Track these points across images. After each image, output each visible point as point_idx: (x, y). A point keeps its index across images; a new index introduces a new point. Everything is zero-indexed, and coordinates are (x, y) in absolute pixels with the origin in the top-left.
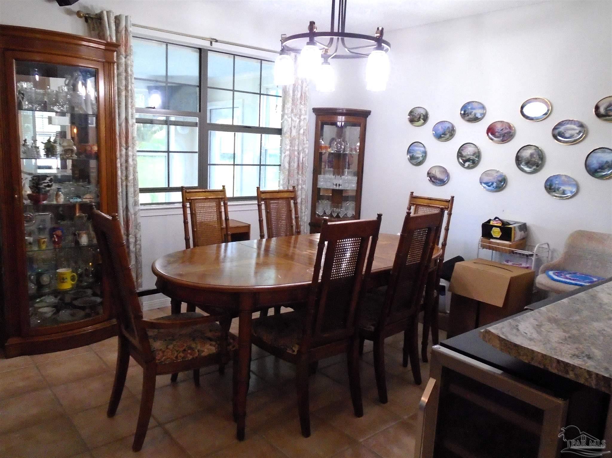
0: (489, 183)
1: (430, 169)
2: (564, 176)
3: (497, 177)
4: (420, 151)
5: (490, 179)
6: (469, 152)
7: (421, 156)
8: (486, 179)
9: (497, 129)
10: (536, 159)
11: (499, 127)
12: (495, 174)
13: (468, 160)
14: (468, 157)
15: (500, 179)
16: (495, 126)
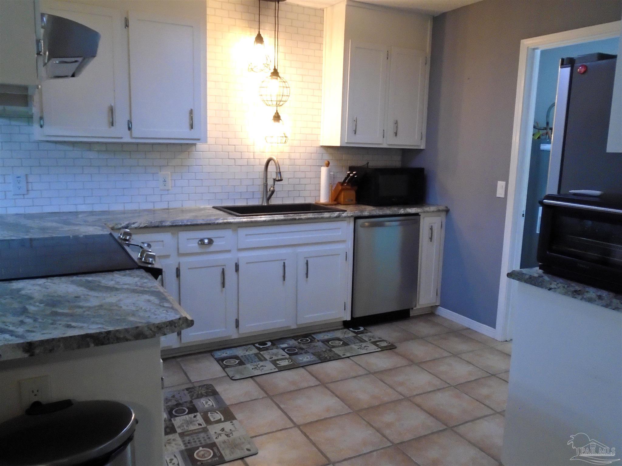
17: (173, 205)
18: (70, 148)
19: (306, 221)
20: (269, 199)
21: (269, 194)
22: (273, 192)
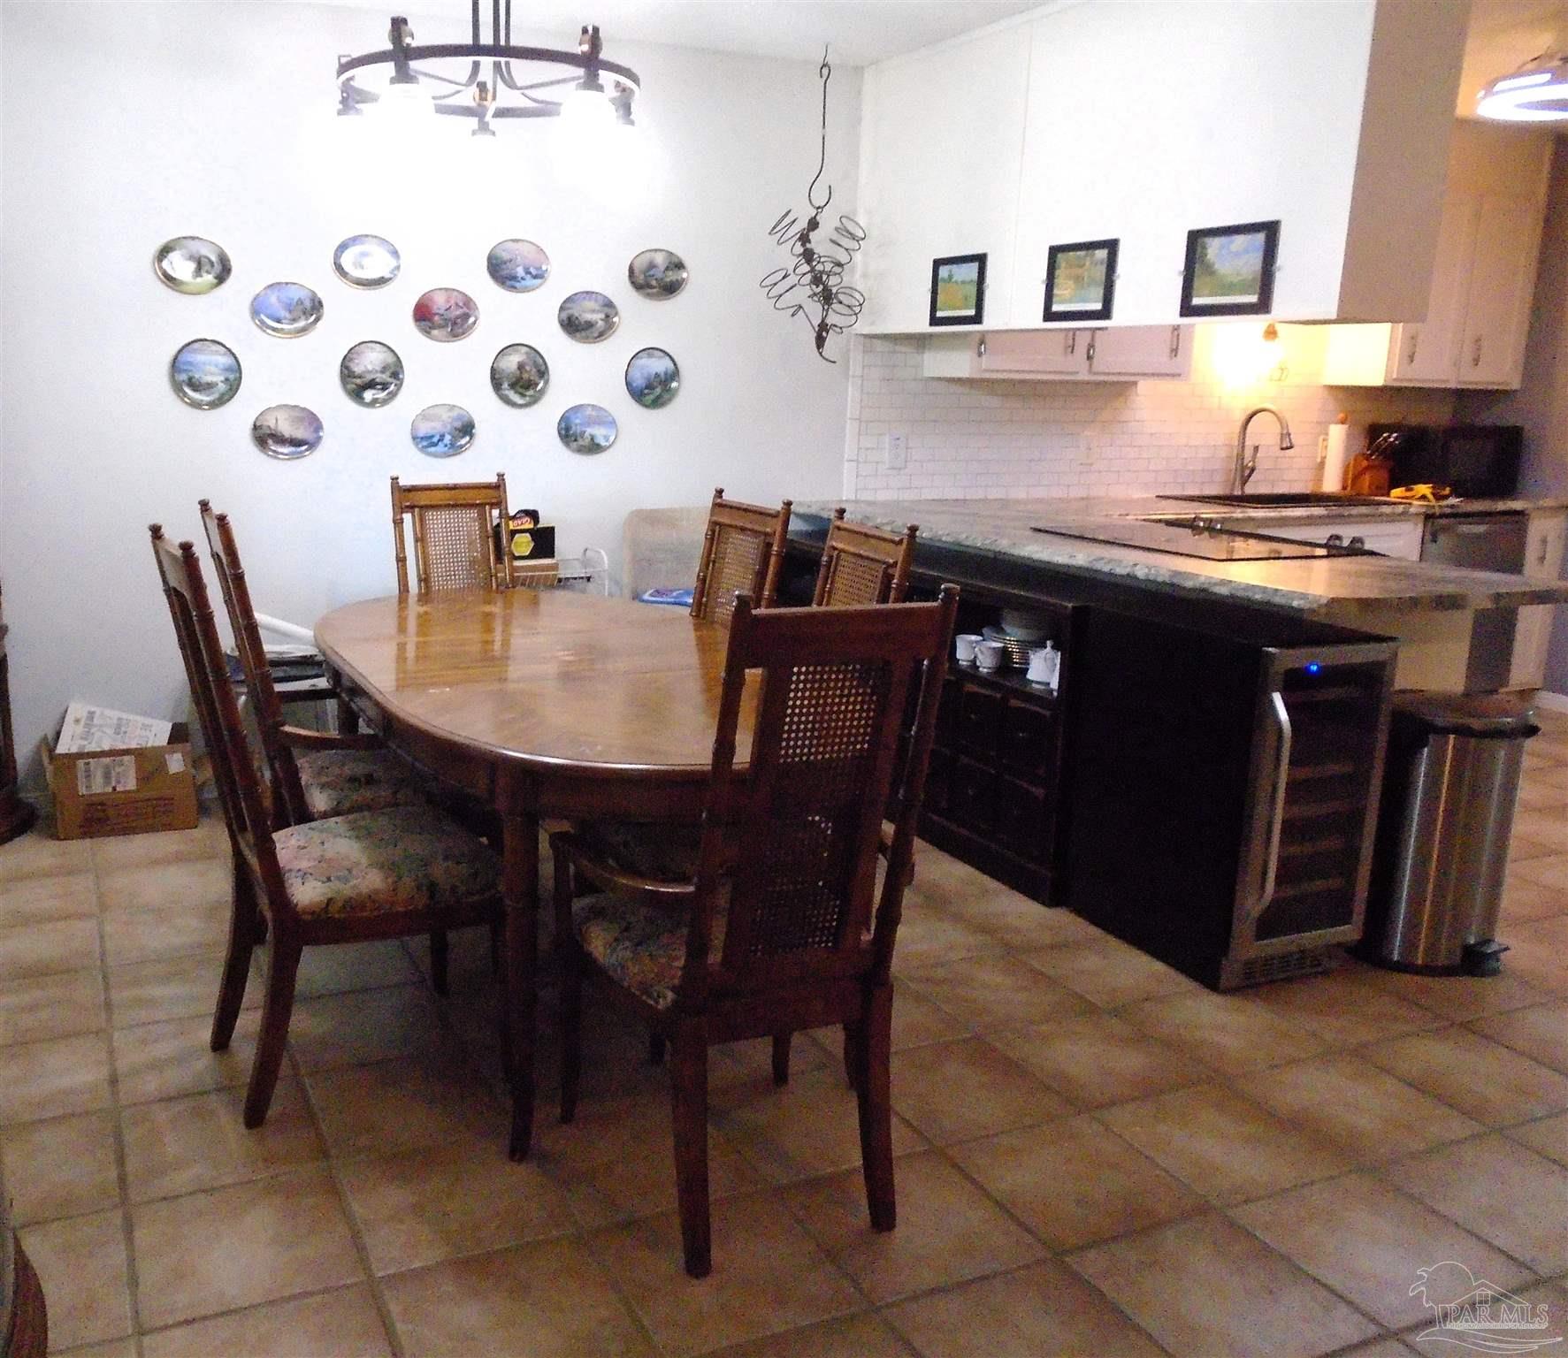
0: (433, 436)
1: (261, 414)
2: (590, 409)
3: (450, 420)
4: (216, 366)
5: (435, 428)
6: (370, 362)
7: (222, 378)
8: (424, 429)
9: (435, 307)
10: (530, 373)
11: (440, 302)
12: (446, 415)
13: (371, 385)
14: (369, 377)
15: (458, 424)
16: (431, 300)
17: (1095, 492)
18: (966, 390)
19: (1358, 519)
20: (1244, 481)
21: (1246, 473)
22: (1253, 470)
